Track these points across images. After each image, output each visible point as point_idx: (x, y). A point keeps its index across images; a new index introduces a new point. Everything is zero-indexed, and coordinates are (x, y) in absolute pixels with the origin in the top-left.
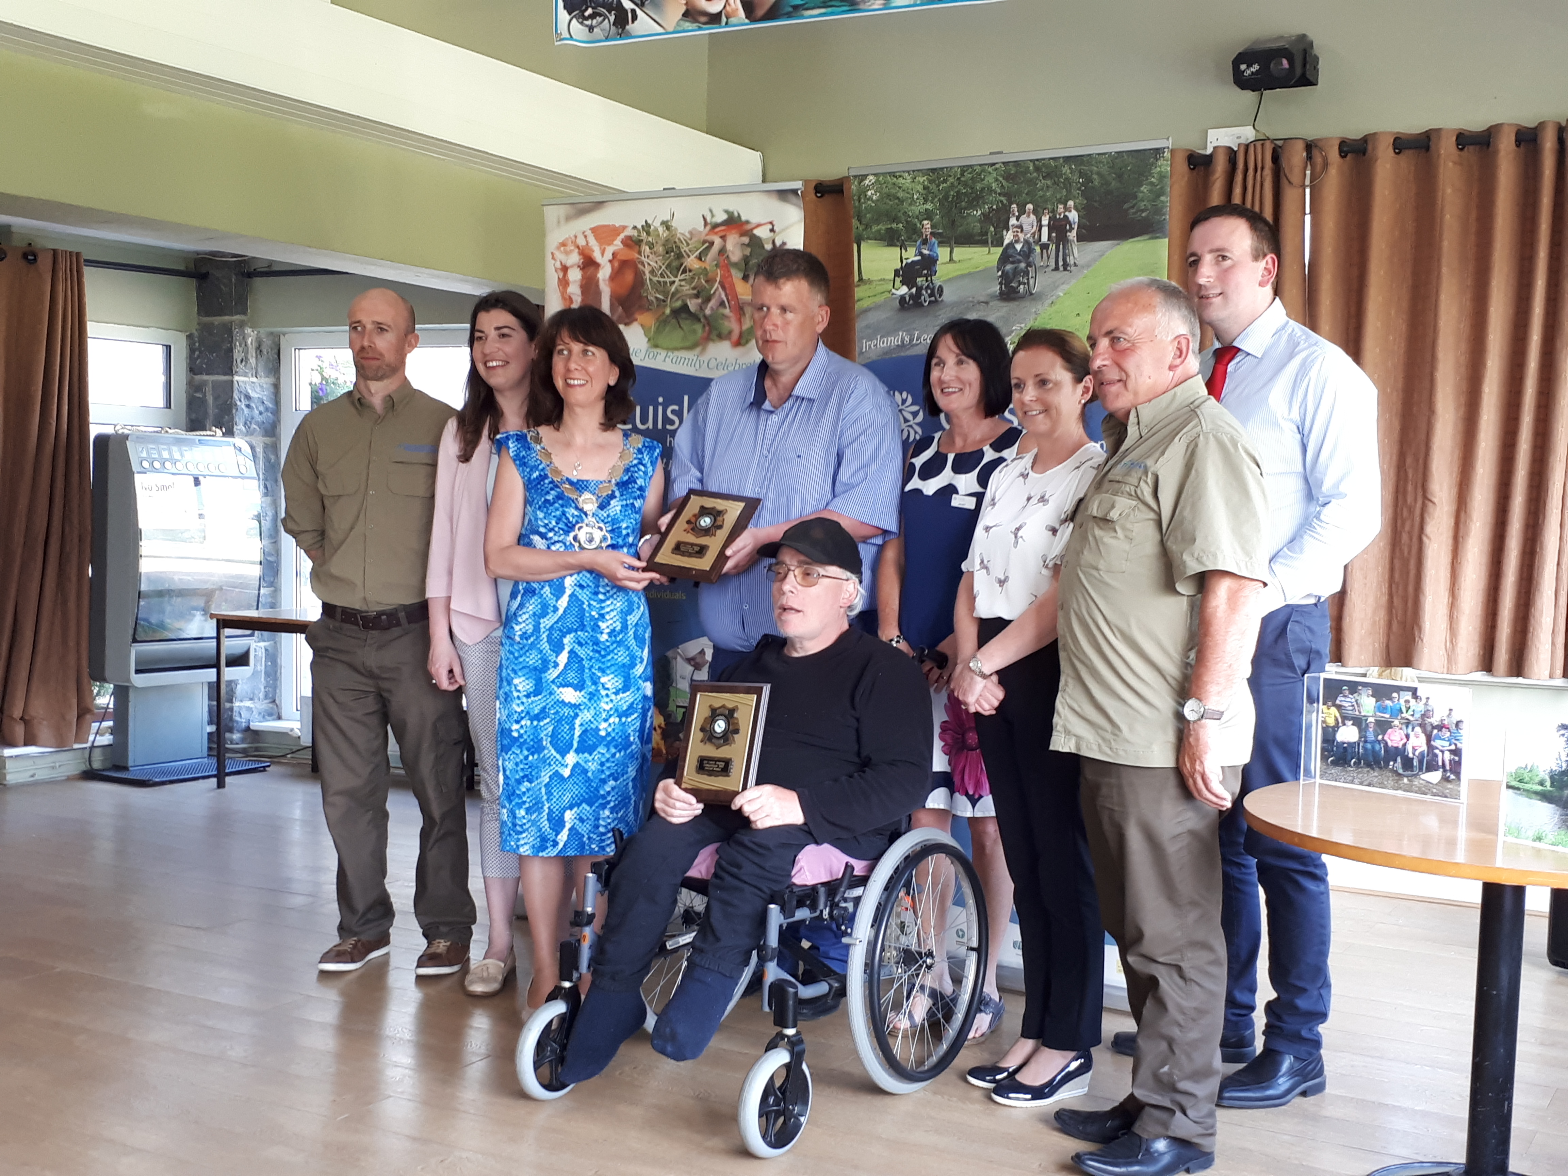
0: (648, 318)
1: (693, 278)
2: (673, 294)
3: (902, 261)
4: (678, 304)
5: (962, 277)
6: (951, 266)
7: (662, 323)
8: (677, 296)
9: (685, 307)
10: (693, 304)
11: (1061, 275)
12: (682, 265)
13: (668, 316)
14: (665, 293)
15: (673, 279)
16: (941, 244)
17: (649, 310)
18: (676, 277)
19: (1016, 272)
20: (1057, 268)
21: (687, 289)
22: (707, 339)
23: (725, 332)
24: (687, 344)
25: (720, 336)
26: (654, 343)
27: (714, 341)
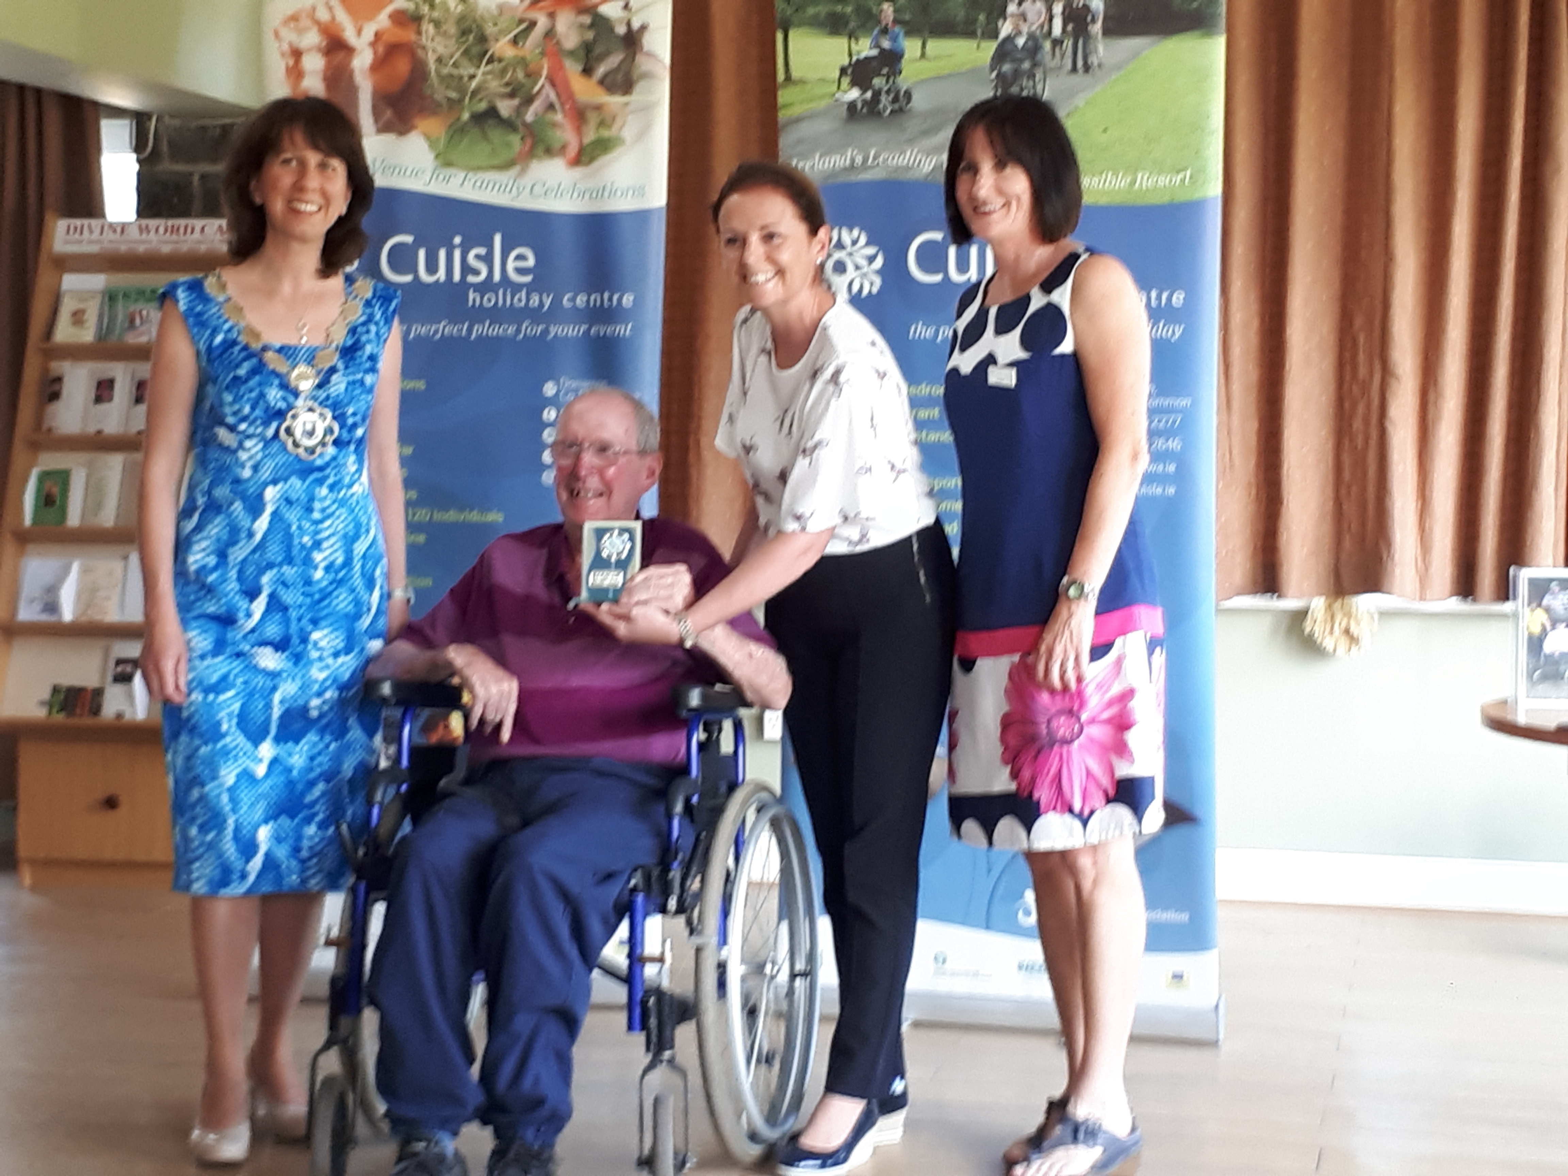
0: (434, 125)
1: (504, 71)
2: (474, 93)
3: (850, 55)
4: (483, 106)
5: (939, 78)
6: (924, 64)
7: (457, 132)
8: (479, 96)
9: (492, 113)
10: (505, 108)
11: (1079, 78)
12: (486, 52)
13: (466, 123)
14: (462, 91)
15: (472, 71)
16: (909, 33)
17: (435, 113)
18: (479, 67)
19: (1017, 74)
20: (1074, 69)
21: (494, 85)
22: (529, 155)
23: (557, 146)
24: (496, 162)
25: (549, 152)
26: (445, 160)
27: (539, 158)
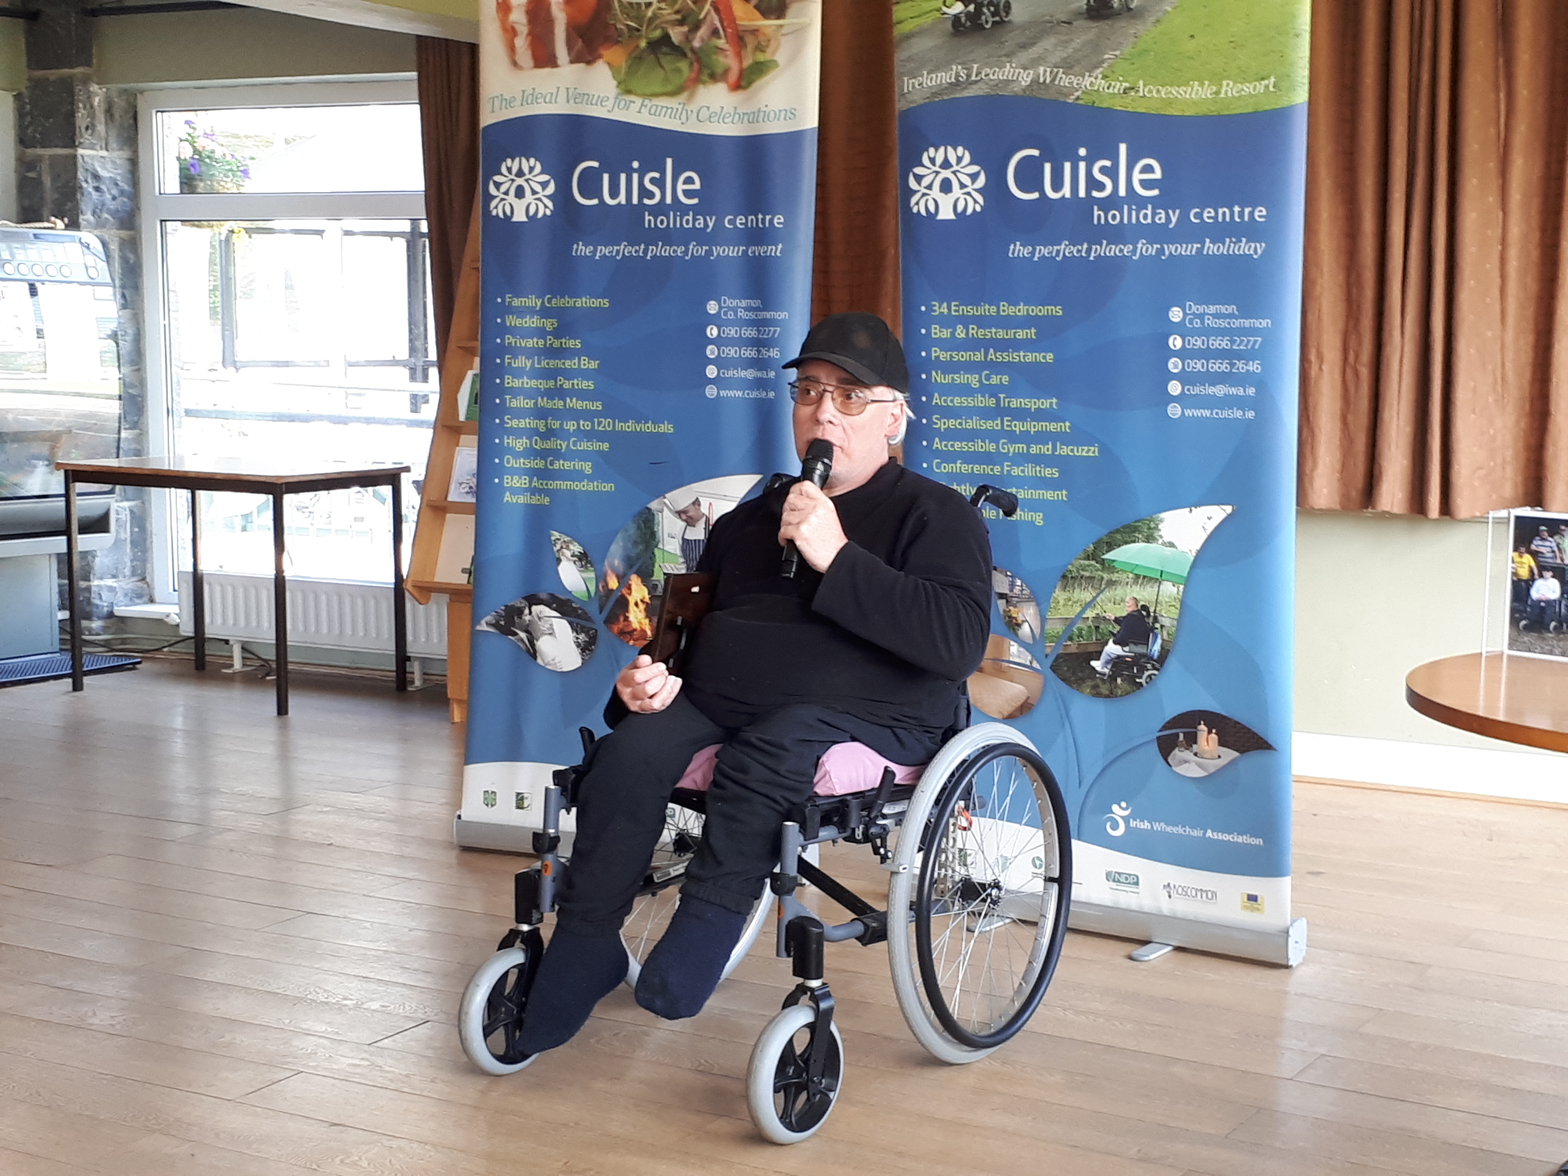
0: (616, 54)
2: (651, 20)
4: (657, 33)
7: (636, 59)
8: (655, 25)
9: (665, 40)
10: (676, 34)
13: (643, 51)
14: (640, 19)
17: (617, 42)
21: (669, 13)
22: (697, 81)
23: (719, 71)
24: (669, 88)
25: (714, 77)
26: (626, 88)
27: (704, 83)
